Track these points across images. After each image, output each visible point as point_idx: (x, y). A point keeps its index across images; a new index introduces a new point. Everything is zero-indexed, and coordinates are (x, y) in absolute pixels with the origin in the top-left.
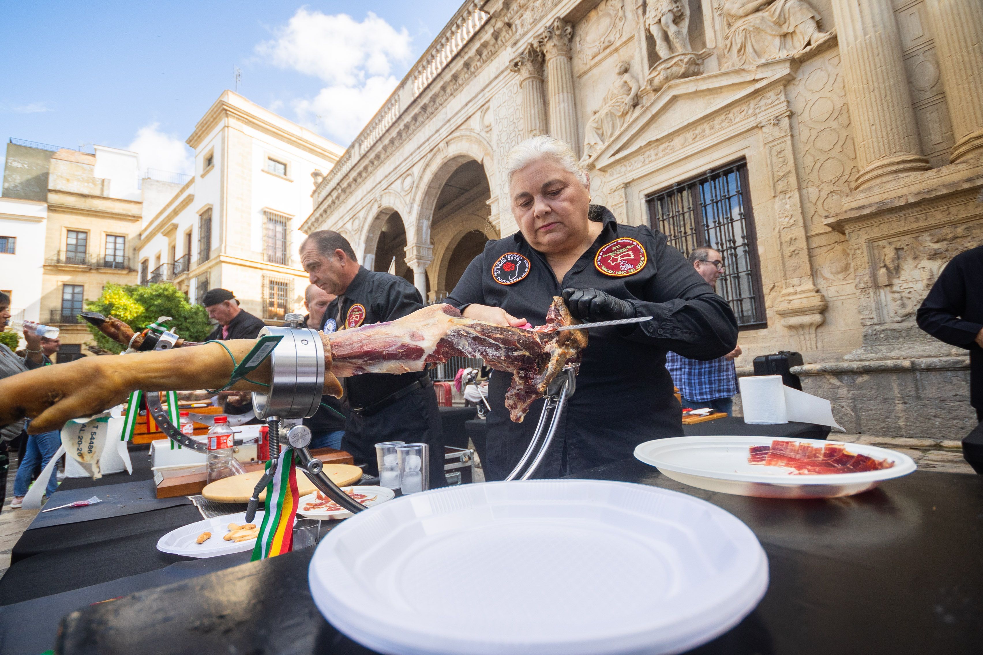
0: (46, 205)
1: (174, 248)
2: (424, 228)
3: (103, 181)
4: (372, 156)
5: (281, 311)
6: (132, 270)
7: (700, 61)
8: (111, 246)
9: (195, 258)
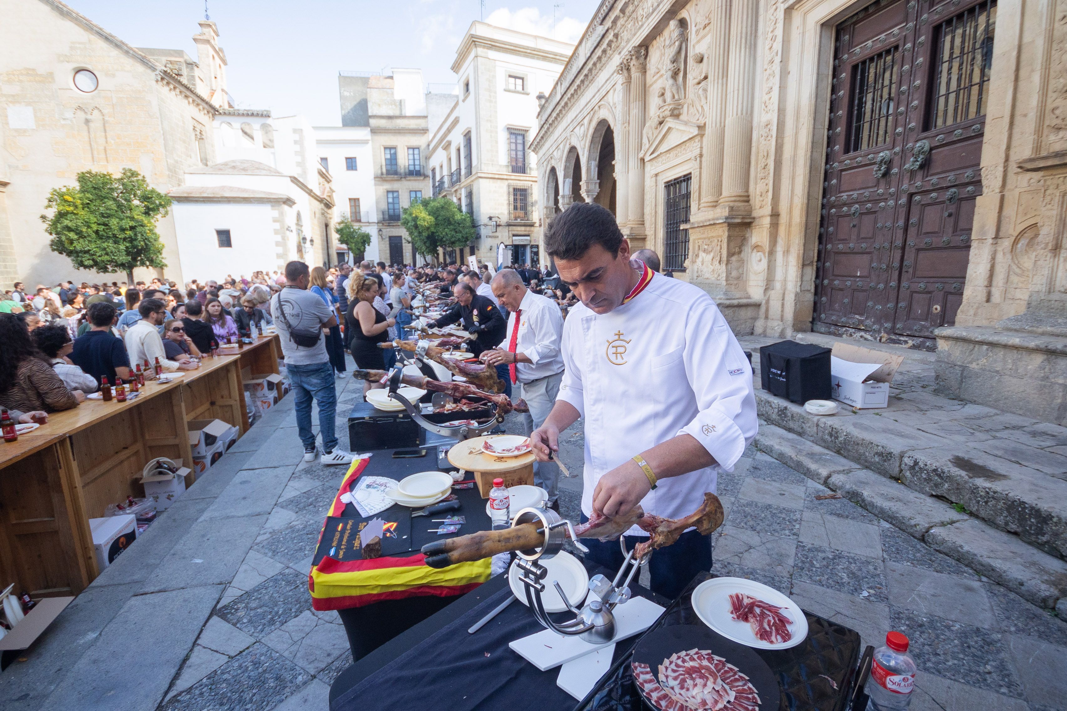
0: (369, 129)
1: (450, 159)
2: (592, 167)
3: (401, 101)
5: (522, 214)
6: (426, 176)
7: (680, 107)
8: (411, 157)
9: (464, 171)
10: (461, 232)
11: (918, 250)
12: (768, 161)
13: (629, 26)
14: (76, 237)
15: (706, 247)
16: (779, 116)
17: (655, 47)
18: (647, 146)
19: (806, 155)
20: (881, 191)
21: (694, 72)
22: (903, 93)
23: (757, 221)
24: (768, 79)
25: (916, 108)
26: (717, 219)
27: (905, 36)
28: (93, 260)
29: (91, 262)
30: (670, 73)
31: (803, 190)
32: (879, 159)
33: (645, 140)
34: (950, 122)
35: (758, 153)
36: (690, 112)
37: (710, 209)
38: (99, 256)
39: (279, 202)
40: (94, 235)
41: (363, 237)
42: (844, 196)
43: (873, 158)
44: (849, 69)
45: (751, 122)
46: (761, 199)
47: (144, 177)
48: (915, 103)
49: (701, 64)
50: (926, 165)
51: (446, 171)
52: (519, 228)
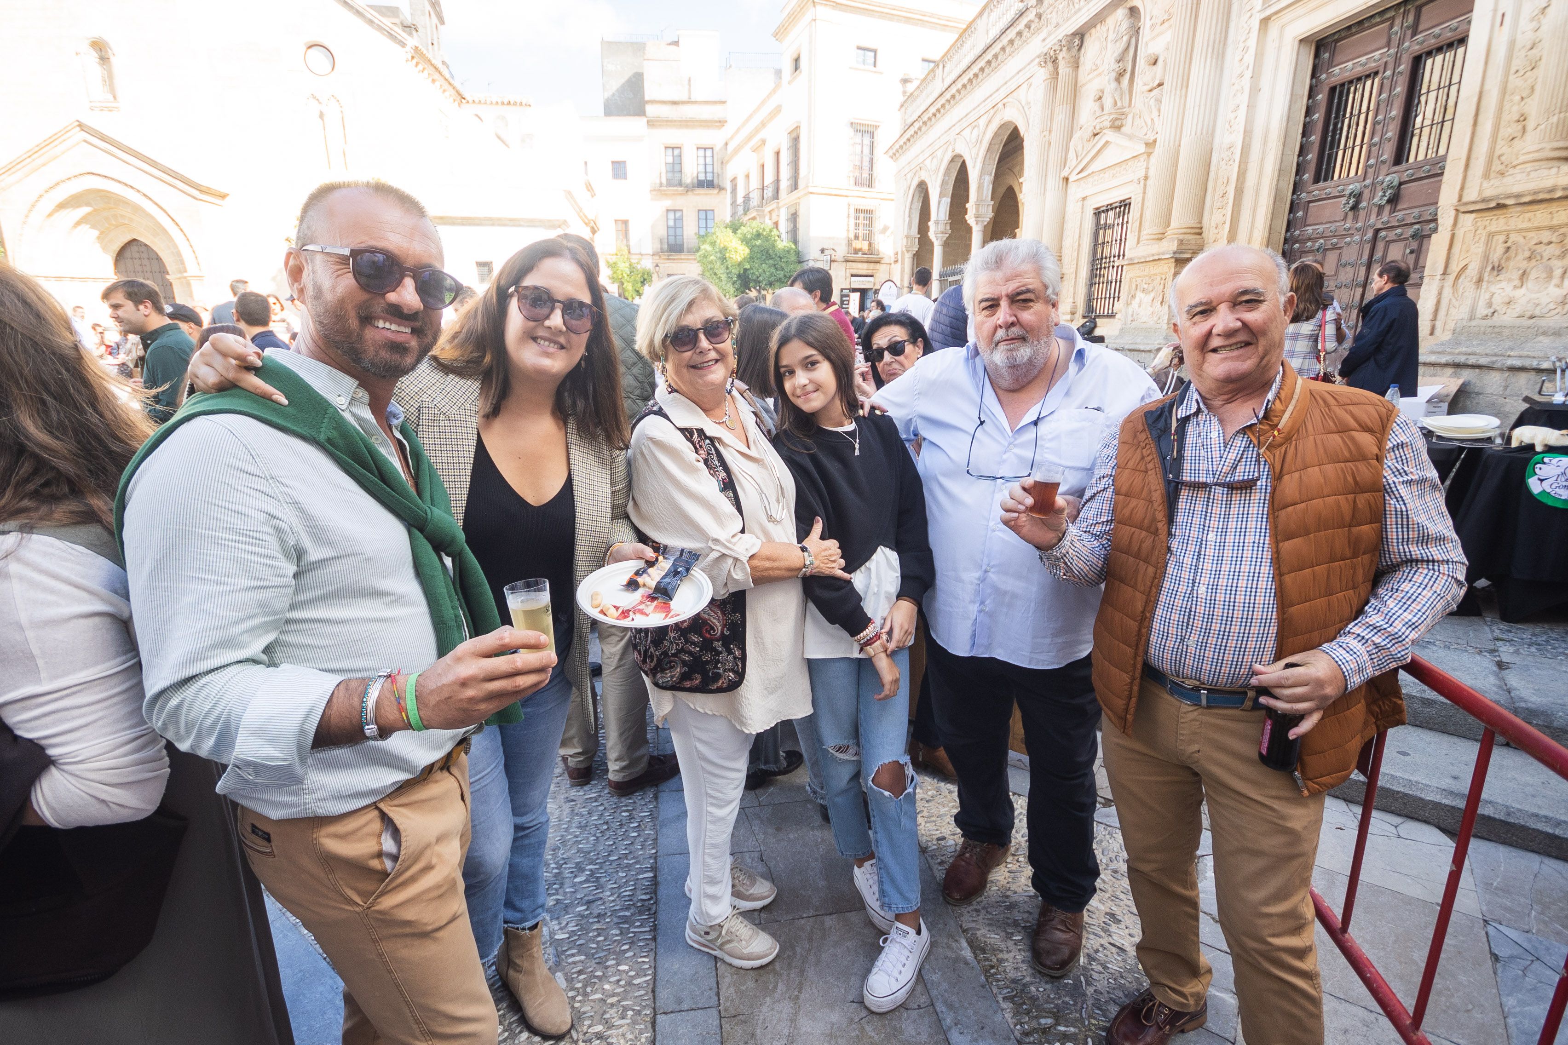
0: (645, 119)
1: (763, 168)
3: (689, 78)
4: (948, 96)
5: (865, 246)
6: (721, 189)
7: (1123, 117)
8: (701, 161)
9: (784, 184)
10: (783, 269)
12: (1228, 189)
13: (1061, 7)
15: (1145, 286)
16: (1244, 138)
17: (1093, 36)
18: (1074, 163)
20: (1348, 225)
21: (1145, 76)
22: (1378, 123)
24: (1235, 95)
25: (1390, 140)
26: (1163, 254)
27: (1386, 63)
30: (1114, 75)
32: (1347, 192)
33: (1071, 155)
34: (1421, 157)
35: (1217, 178)
36: (1135, 124)
37: (1153, 242)
39: (553, 225)
41: (644, 274)
42: (1310, 229)
43: (1343, 190)
44: (1326, 90)
45: (1212, 143)
46: (1216, 231)
48: (1389, 134)
49: (1154, 67)
50: (1394, 200)
51: (754, 183)
52: (860, 265)
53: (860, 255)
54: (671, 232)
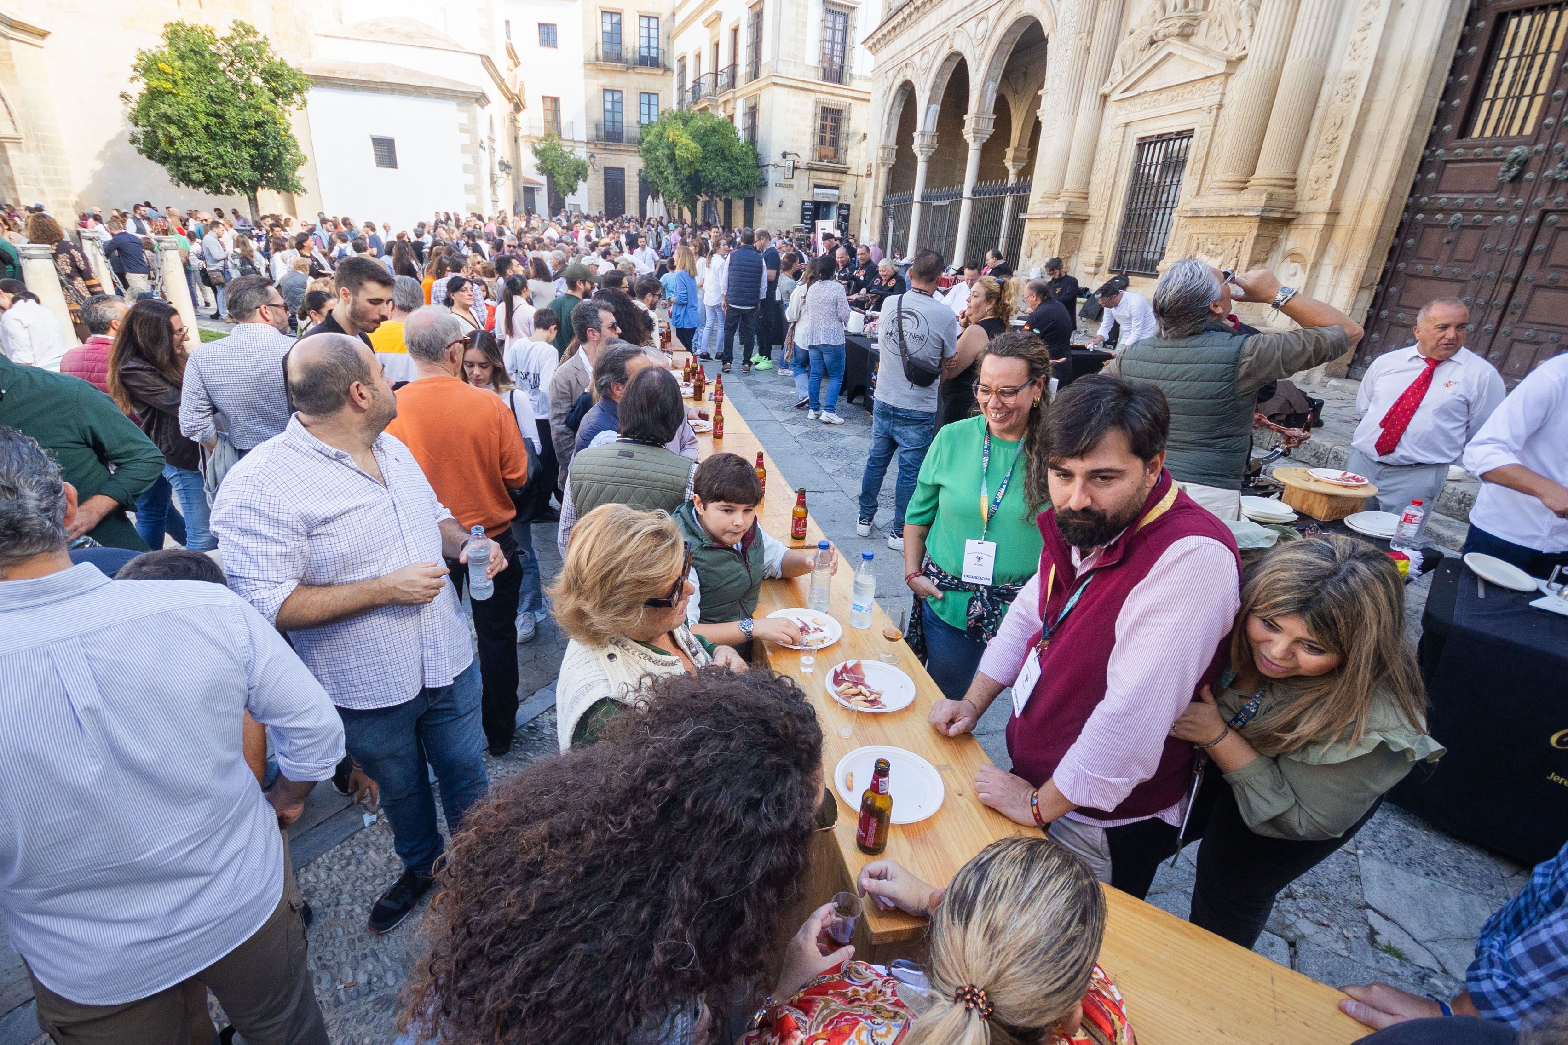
1: (717, 45)
5: (831, 153)
7: (1196, 23)
8: (644, 32)
9: (743, 70)
10: (739, 174)
11: (1537, 287)
12: (1340, 132)
14: (179, 134)
15: (1211, 247)
16: (1374, 68)
18: (1119, 77)
19: (1404, 133)
20: (1501, 200)
23: (1302, 219)
24: (1366, 9)
26: (1244, 209)
28: (204, 173)
29: (201, 177)
31: (1388, 182)
32: (1511, 156)
33: (1116, 66)
35: (1325, 117)
36: (1211, 33)
37: (1228, 191)
38: (214, 168)
39: (469, 98)
40: (202, 133)
41: (578, 166)
42: (1444, 198)
43: (1503, 153)
44: (1492, 16)
45: (1324, 69)
46: (1316, 187)
47: (265, 37)
51: (706, 67)
52: (825, 175)
53: (825, 163)
54: (609, 116)
